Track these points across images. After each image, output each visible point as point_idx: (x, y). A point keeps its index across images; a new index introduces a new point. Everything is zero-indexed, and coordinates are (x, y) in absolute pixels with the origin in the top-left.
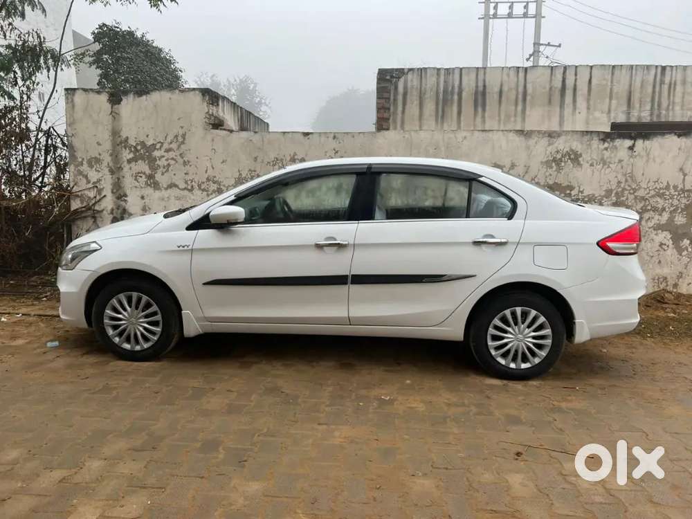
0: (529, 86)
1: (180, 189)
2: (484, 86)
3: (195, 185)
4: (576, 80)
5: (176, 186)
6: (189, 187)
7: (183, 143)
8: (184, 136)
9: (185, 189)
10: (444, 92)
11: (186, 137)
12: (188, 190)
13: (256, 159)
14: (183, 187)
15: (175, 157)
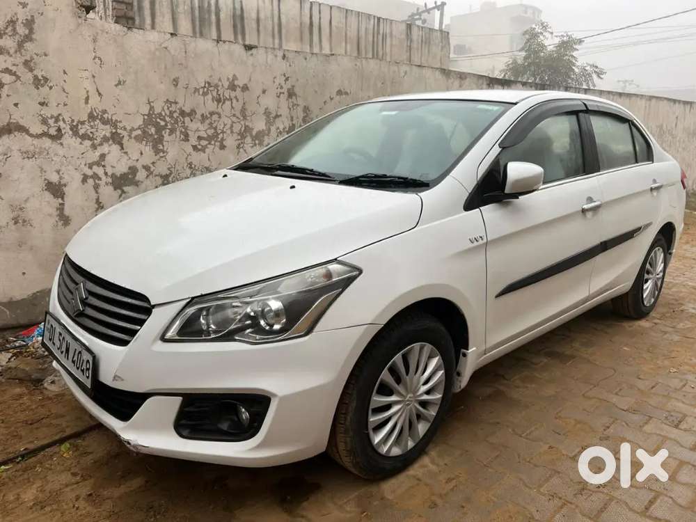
0: (283, 17)
1: (31, 135)
2: (242, 9)
3: (66, 129)
4: (320, 18)
5: (22, 129)
6: (53, 132)
7: (28, 38)
8: (29, 23)
9: (45, 134)
10: (199, 7)
11: (35, 26)
12: (52, 137)
13: (176, 82)
14: (40, 132)
15: (14, 69)
